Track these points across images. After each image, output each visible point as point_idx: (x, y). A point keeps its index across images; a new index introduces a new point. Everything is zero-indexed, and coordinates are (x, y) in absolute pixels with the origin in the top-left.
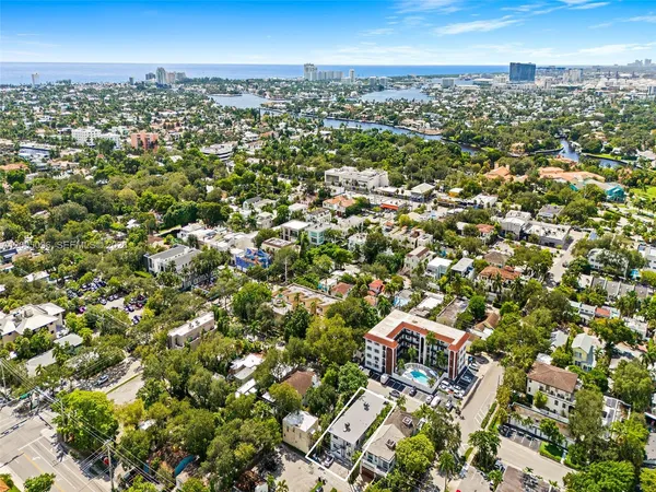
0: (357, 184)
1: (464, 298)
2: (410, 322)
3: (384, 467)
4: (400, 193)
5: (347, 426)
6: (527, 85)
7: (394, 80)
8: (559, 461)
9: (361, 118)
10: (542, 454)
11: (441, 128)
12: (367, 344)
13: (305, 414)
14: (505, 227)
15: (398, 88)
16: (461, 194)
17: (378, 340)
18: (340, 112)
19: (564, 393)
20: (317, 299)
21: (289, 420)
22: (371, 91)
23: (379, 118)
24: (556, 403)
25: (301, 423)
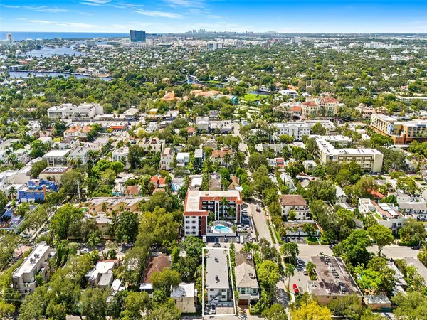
0: (79, 116)
1: (215, 172)
2: (204, 196)
3: (254, 293)
4: (117, 117)
5: (217, 278)
6: (141, 44)
7: (45, 41)
8: (318, 244)
9: (40, 69)
10: (310, 244)
11: (108, 73)
12: (186, 220)
13: (183, 285)
14: (199, 128)
15: (53, 48)
16: (158, 112)
17: (193, 214)
18: (18, 66)
19: (302, 207)
20: (121, 203)
21: (175, 294)
22: (31, 50)
23: (55, 68)
24: (300, 214)
25: (184, 292)
